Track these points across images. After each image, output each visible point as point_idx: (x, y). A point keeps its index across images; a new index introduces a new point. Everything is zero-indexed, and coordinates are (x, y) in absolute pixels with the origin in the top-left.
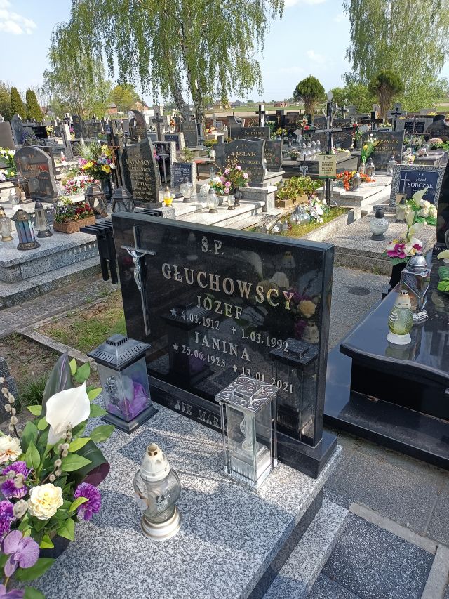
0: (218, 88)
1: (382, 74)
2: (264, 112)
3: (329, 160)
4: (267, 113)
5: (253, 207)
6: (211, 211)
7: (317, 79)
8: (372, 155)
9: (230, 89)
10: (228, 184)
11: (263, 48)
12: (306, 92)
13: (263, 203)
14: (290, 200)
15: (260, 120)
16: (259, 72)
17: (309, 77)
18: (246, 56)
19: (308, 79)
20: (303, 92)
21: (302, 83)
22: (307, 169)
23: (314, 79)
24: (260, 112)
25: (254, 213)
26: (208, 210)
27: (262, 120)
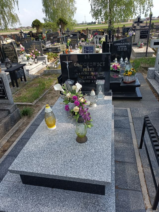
0: (3, 24)
1: (60, 19)
2: (23, 32)
3: (63, 46)
4: (24, 32)
5: (42, 62)
6: (31, 65)
7: (39, 20)
8: (70, 44)
9: (8, 24)
10: (34, 56)
11: (18, 9)
12: (36, 25)
13: (45, 61)
14: (50, 60)
15: (22, 35)
16: (18, 18)
17: (36, 19)
18: (12, 12)
19: (36, 20)
20: (35, 25)
21: (34, 22)
22: (51, 50)
23: (38, 20)
24: (21, 32)
25: (43, 64)
26: (30, 64)
27: (23, 35)
